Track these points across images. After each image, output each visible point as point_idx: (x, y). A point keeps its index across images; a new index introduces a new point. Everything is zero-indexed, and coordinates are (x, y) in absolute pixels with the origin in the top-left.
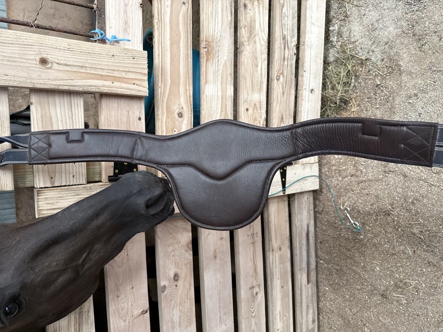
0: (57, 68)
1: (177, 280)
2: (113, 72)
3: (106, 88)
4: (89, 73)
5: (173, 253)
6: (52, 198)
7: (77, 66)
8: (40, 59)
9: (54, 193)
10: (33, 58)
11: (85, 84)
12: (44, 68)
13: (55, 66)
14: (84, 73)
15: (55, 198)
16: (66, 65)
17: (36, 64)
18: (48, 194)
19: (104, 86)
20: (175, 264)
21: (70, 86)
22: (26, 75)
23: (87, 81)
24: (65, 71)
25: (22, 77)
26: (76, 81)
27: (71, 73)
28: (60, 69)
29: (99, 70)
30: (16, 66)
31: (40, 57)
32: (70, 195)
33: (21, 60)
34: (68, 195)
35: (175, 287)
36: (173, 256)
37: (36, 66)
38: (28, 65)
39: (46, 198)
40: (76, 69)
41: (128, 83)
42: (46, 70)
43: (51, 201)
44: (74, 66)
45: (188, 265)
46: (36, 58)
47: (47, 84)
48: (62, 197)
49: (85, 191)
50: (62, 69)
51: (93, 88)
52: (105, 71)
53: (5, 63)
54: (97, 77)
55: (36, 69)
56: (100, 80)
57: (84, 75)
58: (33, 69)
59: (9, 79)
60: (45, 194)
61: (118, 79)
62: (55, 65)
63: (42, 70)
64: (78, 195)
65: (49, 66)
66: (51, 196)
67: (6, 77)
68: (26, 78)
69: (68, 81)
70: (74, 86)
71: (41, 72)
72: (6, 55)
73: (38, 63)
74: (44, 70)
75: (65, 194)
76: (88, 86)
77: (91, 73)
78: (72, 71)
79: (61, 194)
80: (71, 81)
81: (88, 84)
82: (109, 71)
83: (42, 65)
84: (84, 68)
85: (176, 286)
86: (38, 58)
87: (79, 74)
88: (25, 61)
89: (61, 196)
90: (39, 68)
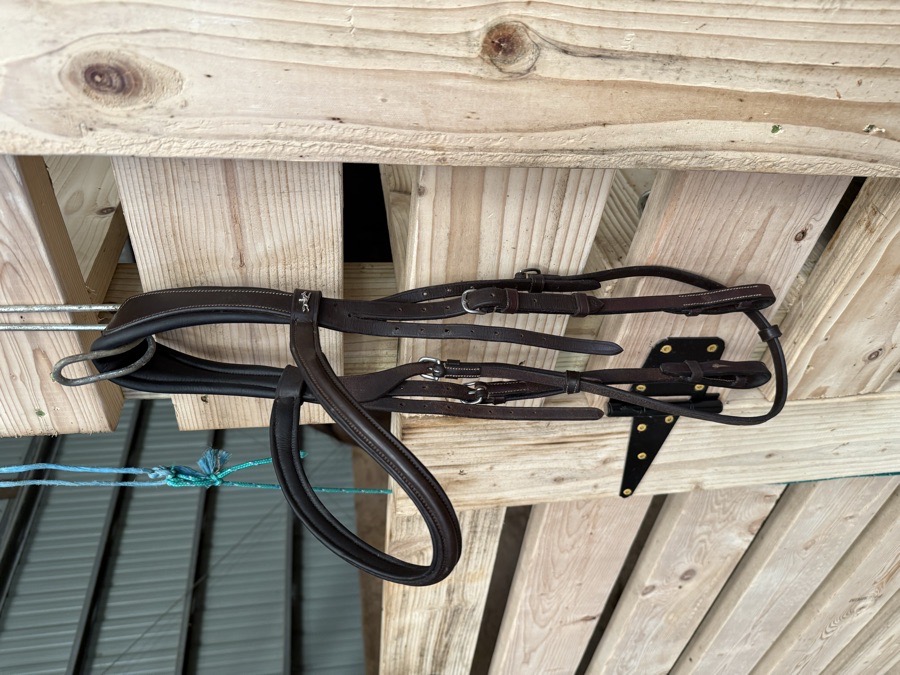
0: (555, 74)
1: (688, 579)
2: (804, 77)
3: (738, 155)
4: (689, 89)
5: (704, 537)
6: (438, 445)
7: (646, 56)
8: (490, 32)
9: (445, 435)
10: (458, 28)
11: (652, 140)
12: (497, 75)
13: (552, 65)
14: (668, 88)
15: (446, 444)
16: (599, 55)
17: (466, 60)
18: (430, 435)
19: (732, 145)
20: (699, 554)
21: (591, 151)
22: (414, 113)
23: (669, 125)
24: (589, 82)
25: (402, 128)
26: (623, 127)
27: (609, 91)
28: (566, 76)
29: (742, 71)
30: (379, 74)
31: (492, 19)
32: (488, 438)
33: (403, 44)
34: (483, 438)
35: (677, 588)
36: (703, 541)
37: (461, 69)
38: (430, 66)
39: (425, 445)
40: (632, 73)
41: (843, 129)
42: (503, 88)
43: (434, 452)
44: (634, 56)
45: (729, 559)
46: (469, 29)
47: (496, 149)
48: (465, 443)
49: (530, 430)
50: (576, 77)
51: (684, 154)
52: (771, 74)
53: (333, 63)
54: (718, 104)
55: (461, 83)
56: (728, 117)
57: (663, 98)
58: (449, 82)
59: (348, 135)
60: (421, 436)
61: (808, 110)
62: (551, 56)
63: (488, 87)
64: (510, 439)
65: (521, 64)
66: (436, 441)
67: (336, 129)
68: (417, 127)
69: (586, 130)
70: (603, 152)
71: (480, 95)
72: (341, 22)
73: (477, 51)
74: (496, 88)
75: (475, 436)
76: (665, 148)
77: (700, 90)
78: (615, 84)
79: (464, 437)
80: (599, 128)
81: (668, 140)
82: (785, 75)
83: (493, 62)
84: (679, 65)
85: (680, 587)
86: (479, 28)
87: (645, 96)
88: (417, 46)
89: (462, 440)
90: (475, 77)
